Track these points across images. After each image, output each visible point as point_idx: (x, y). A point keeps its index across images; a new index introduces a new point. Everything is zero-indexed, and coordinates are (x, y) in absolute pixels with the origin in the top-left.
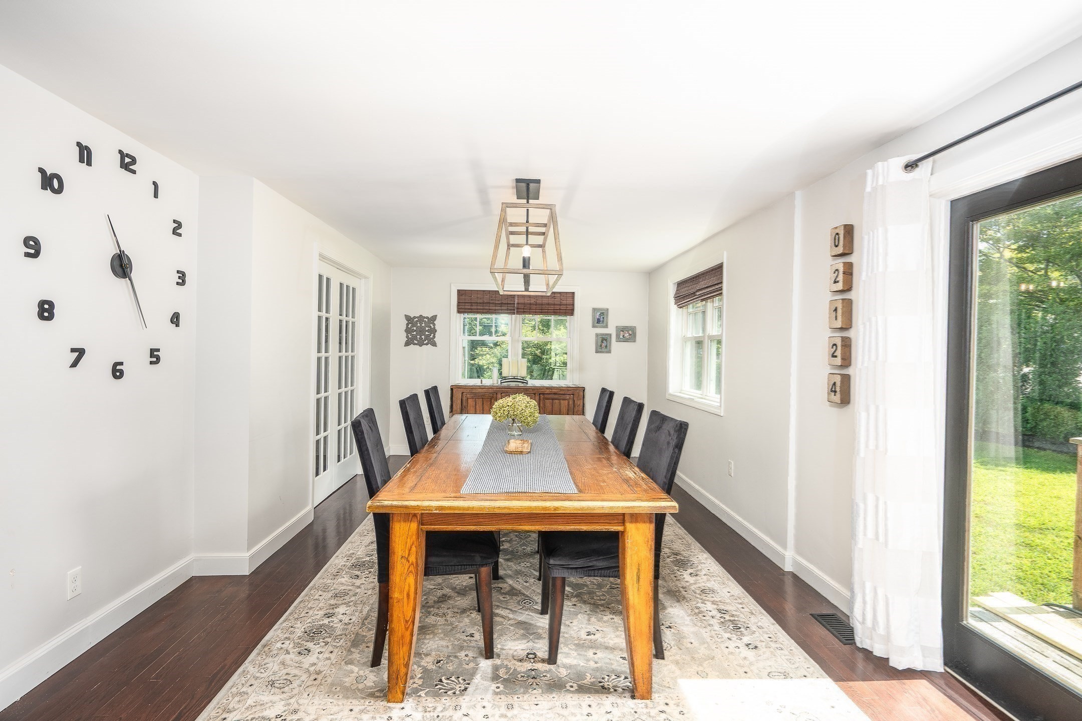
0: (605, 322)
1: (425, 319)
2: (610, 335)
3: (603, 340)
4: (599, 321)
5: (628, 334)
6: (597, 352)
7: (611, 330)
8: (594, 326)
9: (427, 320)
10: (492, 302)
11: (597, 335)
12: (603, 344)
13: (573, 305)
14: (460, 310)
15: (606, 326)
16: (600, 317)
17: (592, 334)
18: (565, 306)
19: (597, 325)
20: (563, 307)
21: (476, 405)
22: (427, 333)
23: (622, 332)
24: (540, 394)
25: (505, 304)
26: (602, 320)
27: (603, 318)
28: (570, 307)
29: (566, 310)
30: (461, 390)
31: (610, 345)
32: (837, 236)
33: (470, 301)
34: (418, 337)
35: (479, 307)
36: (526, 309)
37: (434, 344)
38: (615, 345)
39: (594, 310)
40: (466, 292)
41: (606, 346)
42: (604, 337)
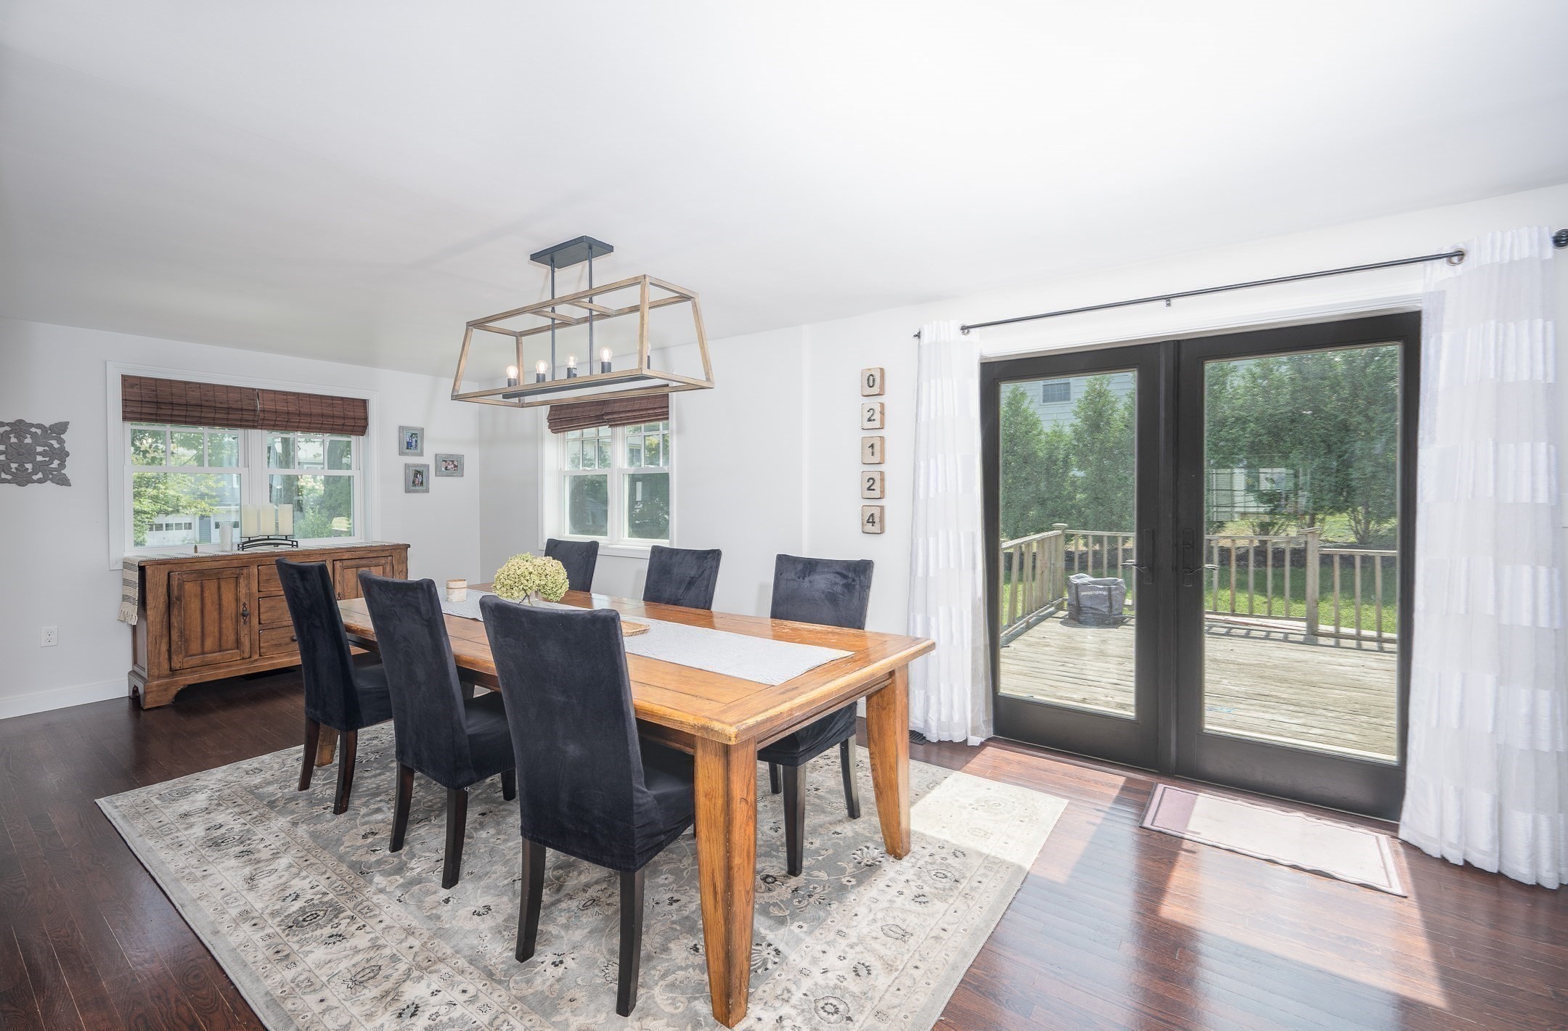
0: (419, 447)
1: (33, 430)
2: (428, 466)
3: (418, 473)
4: (409, 445)
5: (452, 465)
6: (407, 491)
7: (427, 458)
8: (401, 453)
9: (39, 431)
10: (207, 404)
11: (407, 466)
12: (417, 480)
13: (366, 419)
14: (128, 415)
15: (421, 454)
16: (411, 441)
17: (398, 464)
18: (353, 421)
19: (408, 451)
20: (348, 422)
21: (202, 592)
22: (39, 458)
23: (444, 463)
24: (334, 561)
25: (237, 409)
26: (414, 444)
27: (416, 441)
28: (360, 423)
29: (354, 426)
30: (166, 569)
31: (428, 481)
32: (871, 378)
33: (155, 400)
34: (14, 466)
35: (176, 413)
36: (279, 421)
37: (64, 481)
38: (434, 481)
39: (401, 429)
40: (142, 381)
41: (422, 483)
42: (418, 469)
